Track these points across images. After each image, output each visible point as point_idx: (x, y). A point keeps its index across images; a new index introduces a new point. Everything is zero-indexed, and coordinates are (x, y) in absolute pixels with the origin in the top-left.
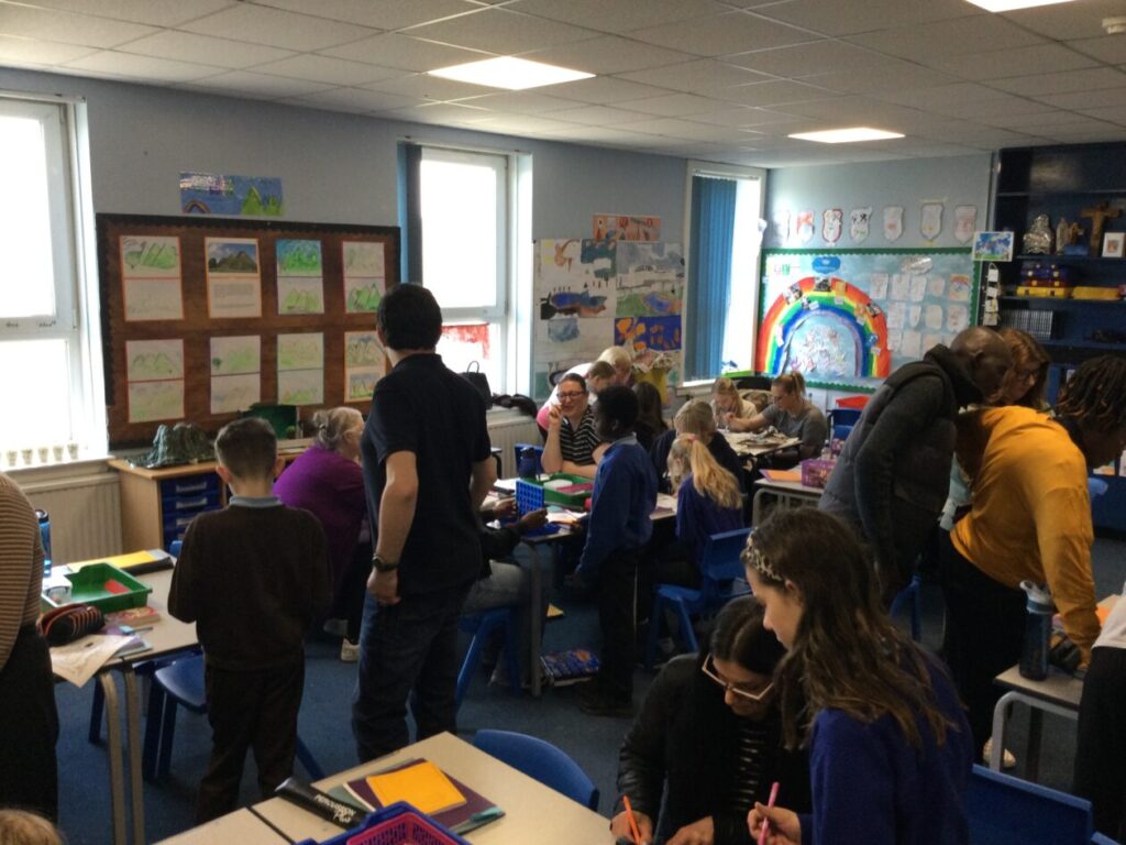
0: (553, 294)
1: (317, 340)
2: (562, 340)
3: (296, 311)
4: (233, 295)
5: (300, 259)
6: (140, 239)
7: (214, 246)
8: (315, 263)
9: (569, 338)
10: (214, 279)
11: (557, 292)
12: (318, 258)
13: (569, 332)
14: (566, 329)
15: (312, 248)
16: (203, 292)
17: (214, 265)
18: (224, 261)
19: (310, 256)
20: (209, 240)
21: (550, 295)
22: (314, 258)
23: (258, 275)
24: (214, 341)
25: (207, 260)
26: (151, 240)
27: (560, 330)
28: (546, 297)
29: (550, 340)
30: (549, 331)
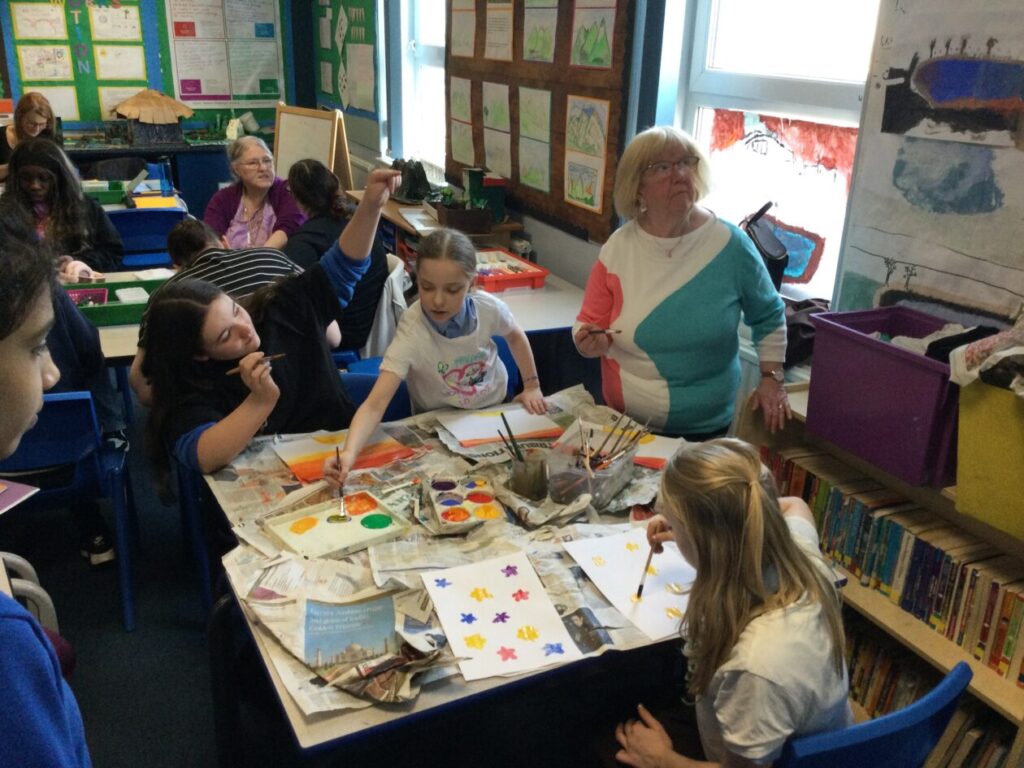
0: (925, 56)
1: (546, 100)
2: (939, 207)
3: (536, 57)
9: (962, 206)
10: (491, 12)
11: (940, 52)
13: (965, 186)
14: (957, 175)
16: (485, 27)
21: (915, 60)
23: (512, 5)
24: (485, 85)
27: (937, 174)
28: (904, 64)
29: (899, 195)
30: (900, 168)
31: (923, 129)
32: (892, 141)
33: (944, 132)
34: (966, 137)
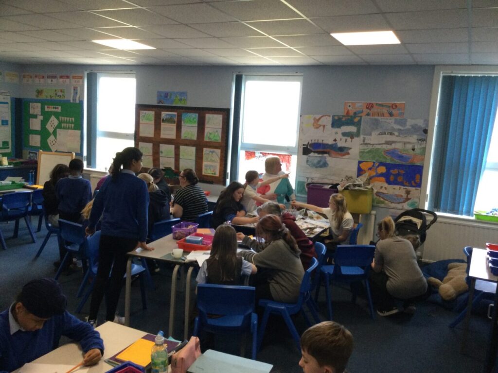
0: (310, 142)
1: (193, 149)
2: (317, 167)
3: (188, 138)
4: (168, 131)
5: (190, 120)
6: (144, 112)
7: (164, 114)
8: (195, 122)
9: (321, 167)
10: (164, 125)
11: (313, 142)
12: (196, 120)
13: (321, 163)
14: (319, 162)
15: (195, 116)
16: (160, 129)
17: (163, 121)
18: (166, 119)
19: (193, 119)
20: (163, 113)
21: (308, 143)
22: (195, 120)
23: (175, 125)
24: (161, 145)
25: (162, 118)
26: (147, 112)
27: (315, 161)
28: (306, 143)
29: (308, 166)
30: (307, 161)
31: (312, 154)
32: (305, 157)
33: (316, 155)
34: (321, 155)
